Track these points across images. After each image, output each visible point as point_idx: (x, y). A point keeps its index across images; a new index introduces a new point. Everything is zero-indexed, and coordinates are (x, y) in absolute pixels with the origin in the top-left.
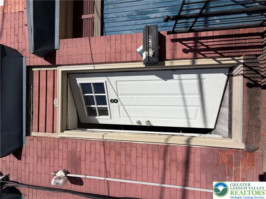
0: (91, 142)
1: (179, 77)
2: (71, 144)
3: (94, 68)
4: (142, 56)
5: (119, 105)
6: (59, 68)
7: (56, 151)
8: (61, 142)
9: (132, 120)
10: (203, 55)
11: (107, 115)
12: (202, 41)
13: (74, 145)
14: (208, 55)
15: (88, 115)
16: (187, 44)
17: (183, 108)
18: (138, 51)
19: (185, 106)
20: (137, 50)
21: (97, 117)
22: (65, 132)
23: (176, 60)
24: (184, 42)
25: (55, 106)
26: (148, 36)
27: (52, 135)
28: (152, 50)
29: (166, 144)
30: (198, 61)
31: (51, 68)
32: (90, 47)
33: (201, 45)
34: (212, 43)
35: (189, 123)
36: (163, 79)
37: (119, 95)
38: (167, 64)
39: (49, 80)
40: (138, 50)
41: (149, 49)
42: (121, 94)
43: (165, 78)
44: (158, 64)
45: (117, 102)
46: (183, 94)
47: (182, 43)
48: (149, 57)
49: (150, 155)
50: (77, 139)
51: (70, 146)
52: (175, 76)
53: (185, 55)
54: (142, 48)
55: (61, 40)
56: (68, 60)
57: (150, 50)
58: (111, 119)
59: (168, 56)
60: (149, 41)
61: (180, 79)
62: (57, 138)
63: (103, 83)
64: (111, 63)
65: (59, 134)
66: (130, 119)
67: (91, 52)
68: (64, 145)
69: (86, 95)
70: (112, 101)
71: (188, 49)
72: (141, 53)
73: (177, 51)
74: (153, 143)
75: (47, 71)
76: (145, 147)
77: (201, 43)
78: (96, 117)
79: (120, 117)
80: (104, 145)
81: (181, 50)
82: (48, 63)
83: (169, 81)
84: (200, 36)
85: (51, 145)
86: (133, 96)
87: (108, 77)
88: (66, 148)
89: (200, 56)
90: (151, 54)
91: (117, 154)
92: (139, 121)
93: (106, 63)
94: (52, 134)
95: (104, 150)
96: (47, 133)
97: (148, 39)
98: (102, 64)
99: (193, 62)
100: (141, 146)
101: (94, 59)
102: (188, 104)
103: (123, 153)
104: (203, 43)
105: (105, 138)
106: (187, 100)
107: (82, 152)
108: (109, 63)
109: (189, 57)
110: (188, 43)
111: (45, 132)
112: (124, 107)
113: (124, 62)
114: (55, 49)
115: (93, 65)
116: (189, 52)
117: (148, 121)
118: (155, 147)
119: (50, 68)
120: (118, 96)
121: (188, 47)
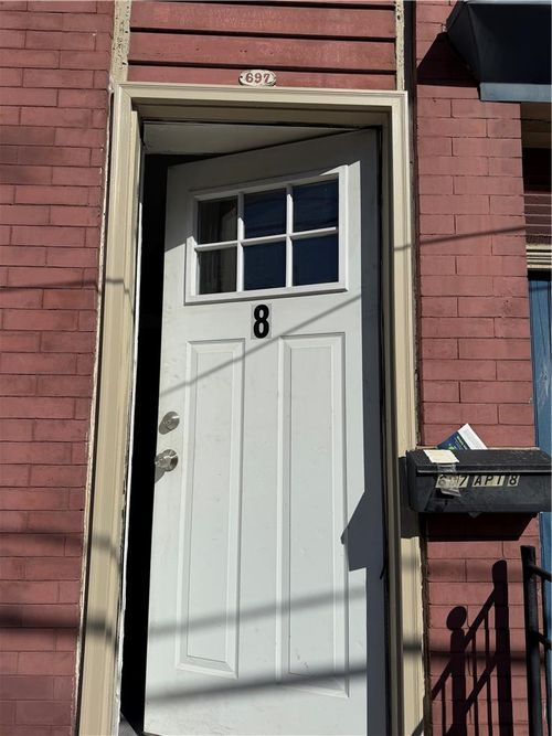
0: (94, 230)
1: (357, 593)
2: (85, 143)
3: (399, 249)
4: (440, 447)
5: (242, 340)
6: (402, 96)
7: (52, 79)
8: (92, 99)
9: (179, 392)
10: (441, 685)
11: (204, 289)
12: (494, 681)
13: (81, 157)
14: (437, 703)
15: (199, 202)
16: (483, 623)
17: (231, 606)
18: (461, 431)
19: (239, 617)
20: (467, 427)
21: (192, 243)
22: (134, 114)
23: (425, 583)
24: (492, 612)
25: (244, 74)
26: (516, 474)
27: (120, 56)
28: (462, 490)
29: (86, 539)
30: (416, 665)
31: (403, 62)
32: (483, 229)
33: (479, 678)
34: (483, 718)
35: (168, 630)
36: (348, 527)
37: (288, 341)
38: (409, 547)
39: (354, 48)
40: (465, 432)
41: (465, 475)
42: (289, 352)
43: (352, 537)
44: (408, 509)
45: (259, 335)
46: (288, 607)
47: (487, 606)
48: (435, 476)
49: (42, 476)
50: (103, 170)
51: (73, 138)
52: (359, 577)
53: (440, 617)
54: (473, 447)
55: (516, 111)
56: (436, 137)
57: (461, 479)
58: (186, 304)
59: (441, 550)
60: (496, 478)
61: (347, 596)
62: (108, 82)
63: (337, 280)
64: (418, 317)
65: (123, 90)
66: (184, 385)
67: (466, 236)
68: (79, 115)
69: (290, 200)
70: (261, 314)
71: (465, 628)
72: (453, 442)
73: (460, 587)
74: (89, 487)
75: (393, 40)
76: (74, 454)
77: (486, 678)
78: (192, 238)
79: (192, 343)
80: (81, 284)
81: (461, 600)
82: (422, 50)
83: (339, 552)
84: (512, 674)
85: (80, 55)
86: (280, 401)
87: (359, 302)
88: (65, 121)
89: (437, 673)
90: (447, 486)
91: (43, 340)
92: (176, 423)
93: (418, 296)
94: (126, 62)
95: (61, 284)
96: (127, 36)
97: (507, 475)
98: (413, 280)
99: (413, 648)
100: (76, 440)
101: (436, 246)
102: (248, 628)
103: (47, 364)
104: (485, 686)
105: (109, 287)
106: (262, 624)
107: (49, 189)
108: (417, 309)
109: (432, 634)
110: (490, 626)
111: (133, 30)
112: (236, 360)
113: (418, 371)
114: (482, 85)
115: (409, 241)
116: (451, 632)
117: (174, 462)
118: (73, 493)
119: (403, 54)
120: (283, 337)
121: (474, 629)
